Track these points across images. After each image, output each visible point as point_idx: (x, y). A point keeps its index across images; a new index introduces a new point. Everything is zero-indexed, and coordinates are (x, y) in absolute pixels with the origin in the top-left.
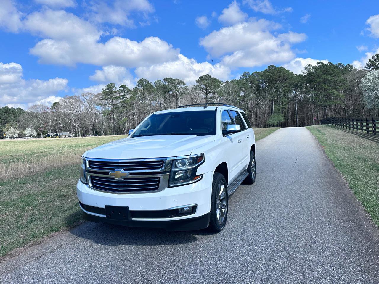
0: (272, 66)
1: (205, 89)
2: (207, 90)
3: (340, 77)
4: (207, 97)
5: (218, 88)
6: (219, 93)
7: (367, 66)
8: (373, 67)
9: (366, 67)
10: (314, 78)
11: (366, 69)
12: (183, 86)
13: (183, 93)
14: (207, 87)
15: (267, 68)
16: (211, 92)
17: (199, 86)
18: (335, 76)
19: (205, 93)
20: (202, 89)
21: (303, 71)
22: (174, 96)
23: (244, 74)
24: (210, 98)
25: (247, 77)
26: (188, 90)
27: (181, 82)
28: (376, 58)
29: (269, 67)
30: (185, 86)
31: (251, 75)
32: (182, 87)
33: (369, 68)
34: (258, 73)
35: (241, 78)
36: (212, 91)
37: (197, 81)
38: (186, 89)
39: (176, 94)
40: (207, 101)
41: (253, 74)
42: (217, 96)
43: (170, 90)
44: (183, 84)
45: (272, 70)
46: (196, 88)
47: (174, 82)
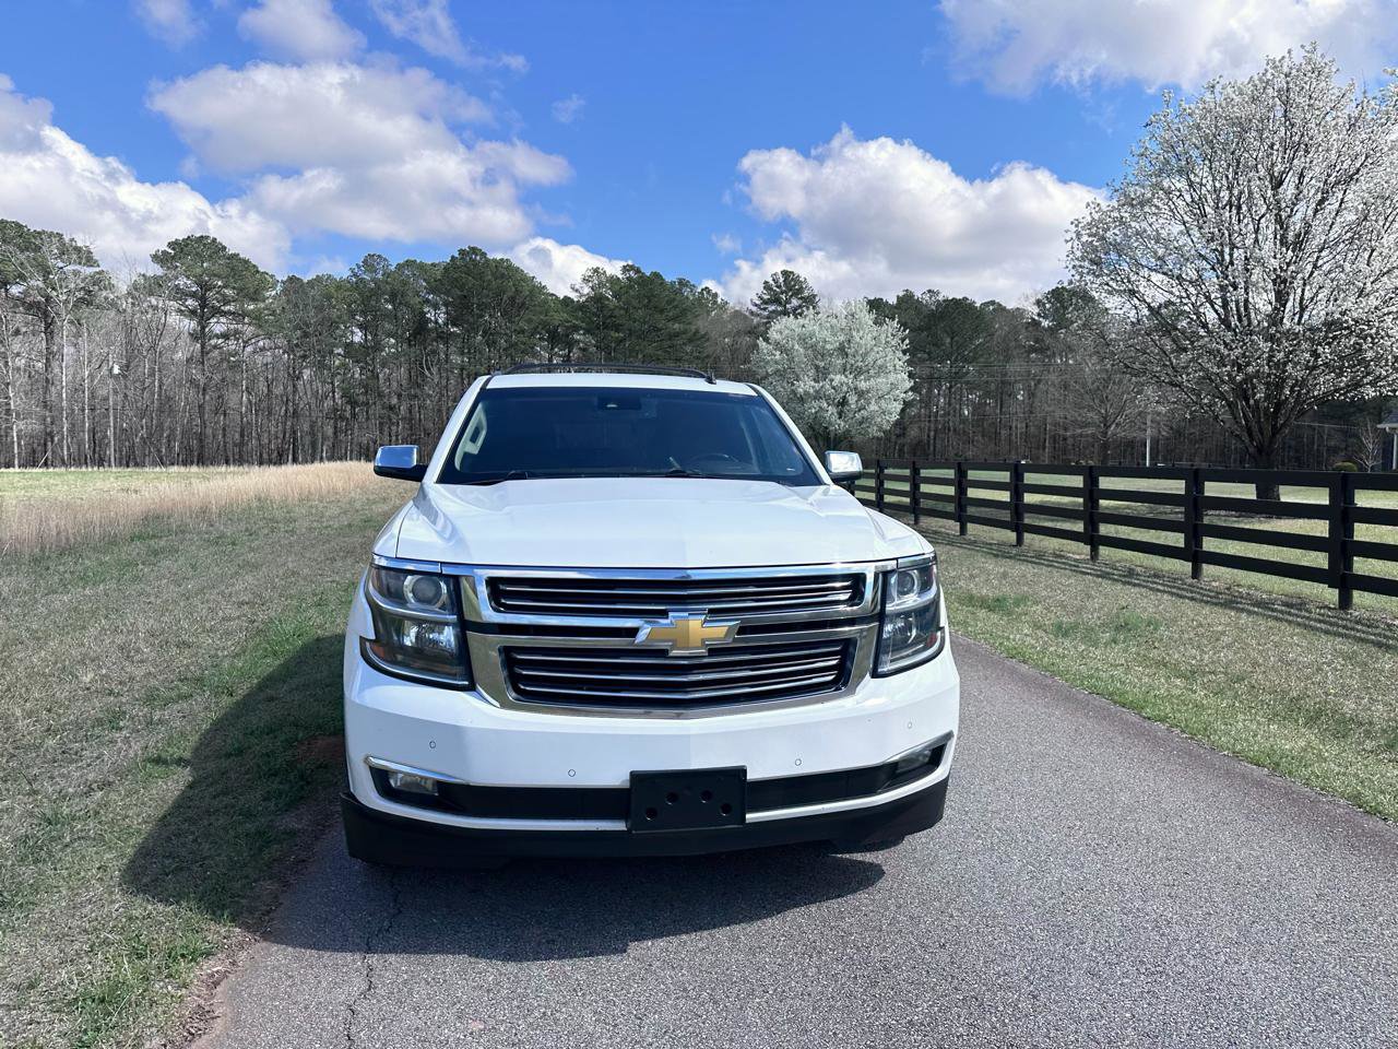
0: (474, 250)
1: (193, 295)
2: (203, 303)
3: (690, 323)
4: (203, 328)
5: (254, 300)
6: (257, 318)
7: (758, 302)
8: (773, 308)
9: (756, 305)
10: (611, 316)
11: (754, 309)
12: (89, 271)
13: (82, 300)
14: (205, 287)
15: (457, 255)
16: (224, 314)
17: (165, 278)
18: (675, 319)
19: (193, 312)
20: (181, 294)
21: (577, 287)
22: (31, 307)
23: (365, 262)
24: (218, 337)
25: (380, 276)
26: (111, 287)
27: (78, 250)
28: (782, 280)
29: (462, 252)
30: (97, 269)
31: (393, 268)
32: (76, 273)
33: (765, 309)
34: (421, 266)
35: (355, 275)
36: (227, 308)
37: (155, 258)
38: (99, 280)
39: (48, 298)
40: (203, 347)
41: (399, 266)
42: (249, 330)
43: (11, 277)
44: (87, 258)
45: (475, 264)
46: (153, 286)
47: (38, 242)
